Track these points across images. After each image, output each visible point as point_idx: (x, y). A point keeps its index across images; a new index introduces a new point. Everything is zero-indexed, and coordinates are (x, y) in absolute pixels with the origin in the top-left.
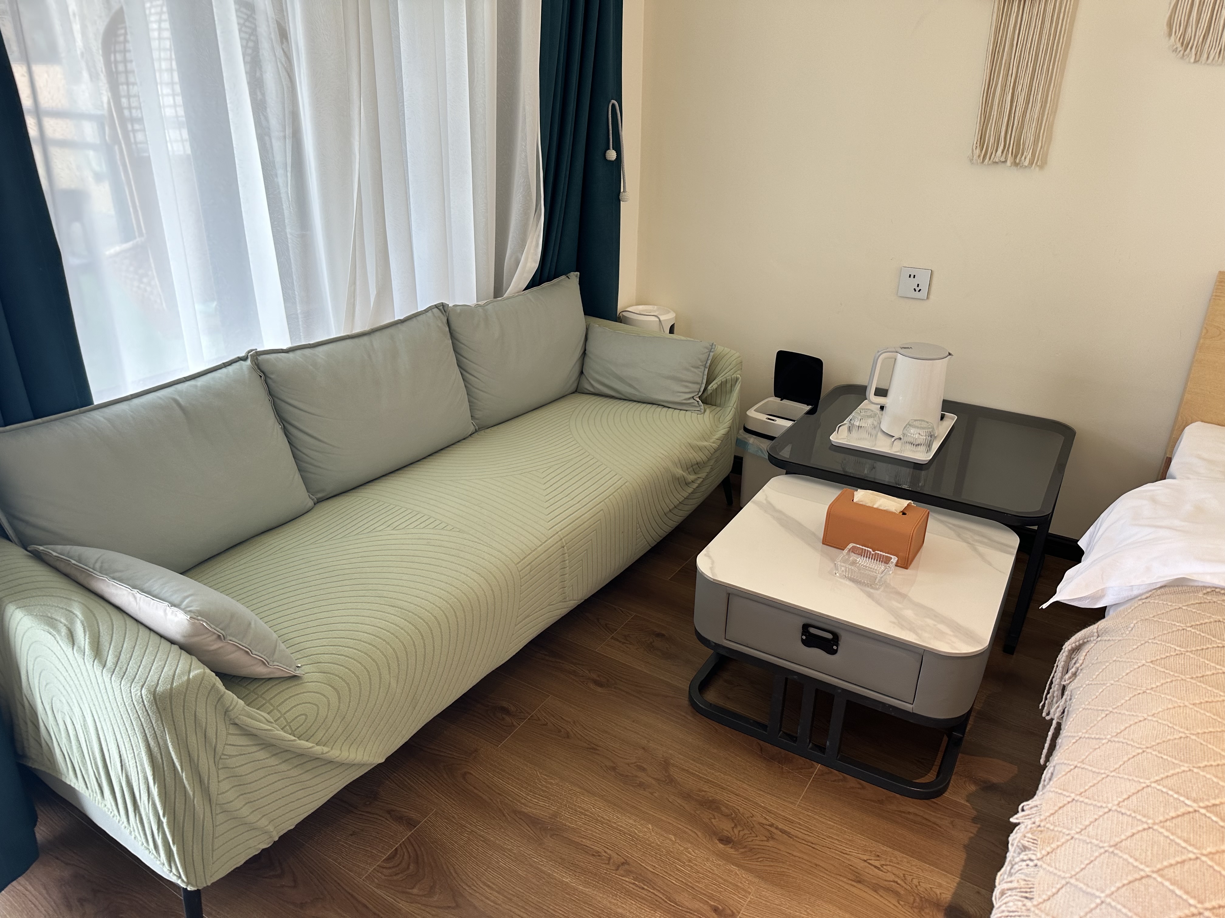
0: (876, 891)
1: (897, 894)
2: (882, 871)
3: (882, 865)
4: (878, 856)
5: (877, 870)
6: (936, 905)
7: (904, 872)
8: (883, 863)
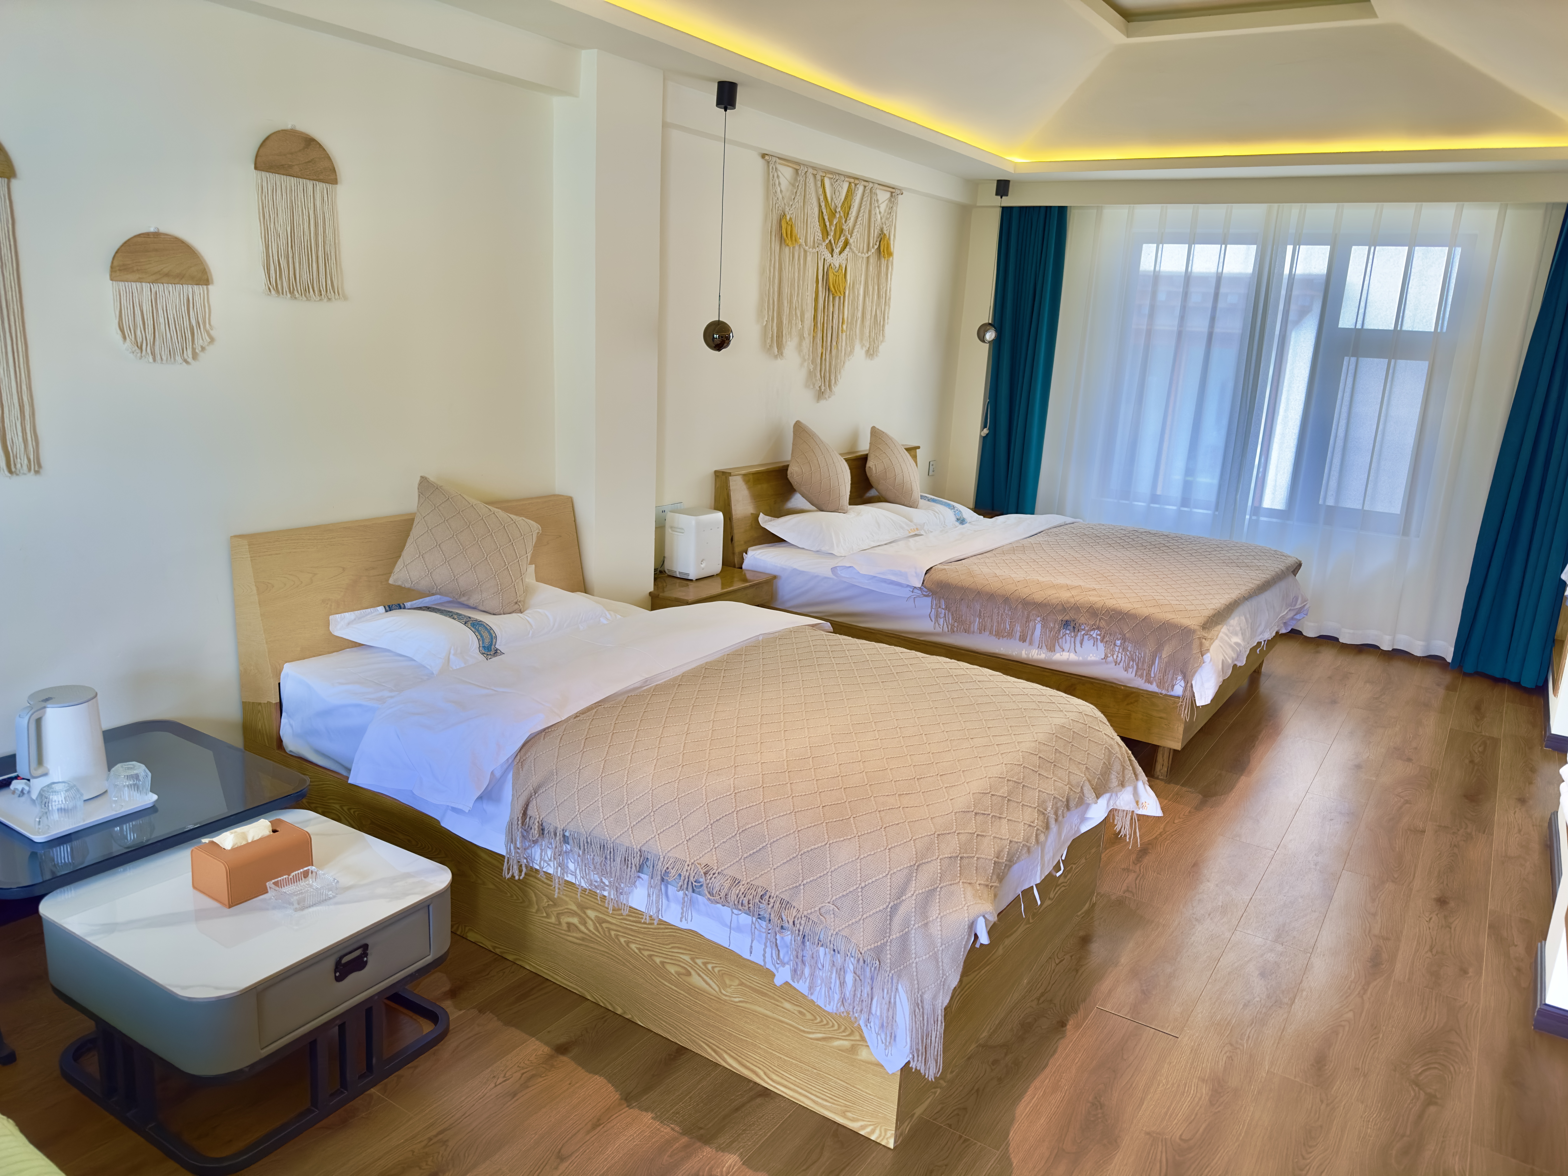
0: (528, 1087)
1: (533, 1076)
2: (509, 1079)
3: (504, 1077)
4: (494, 1077)
5: (507, 1082)
6: (552, 1057)
7: (516, 1066)
8: (502, 1075)
